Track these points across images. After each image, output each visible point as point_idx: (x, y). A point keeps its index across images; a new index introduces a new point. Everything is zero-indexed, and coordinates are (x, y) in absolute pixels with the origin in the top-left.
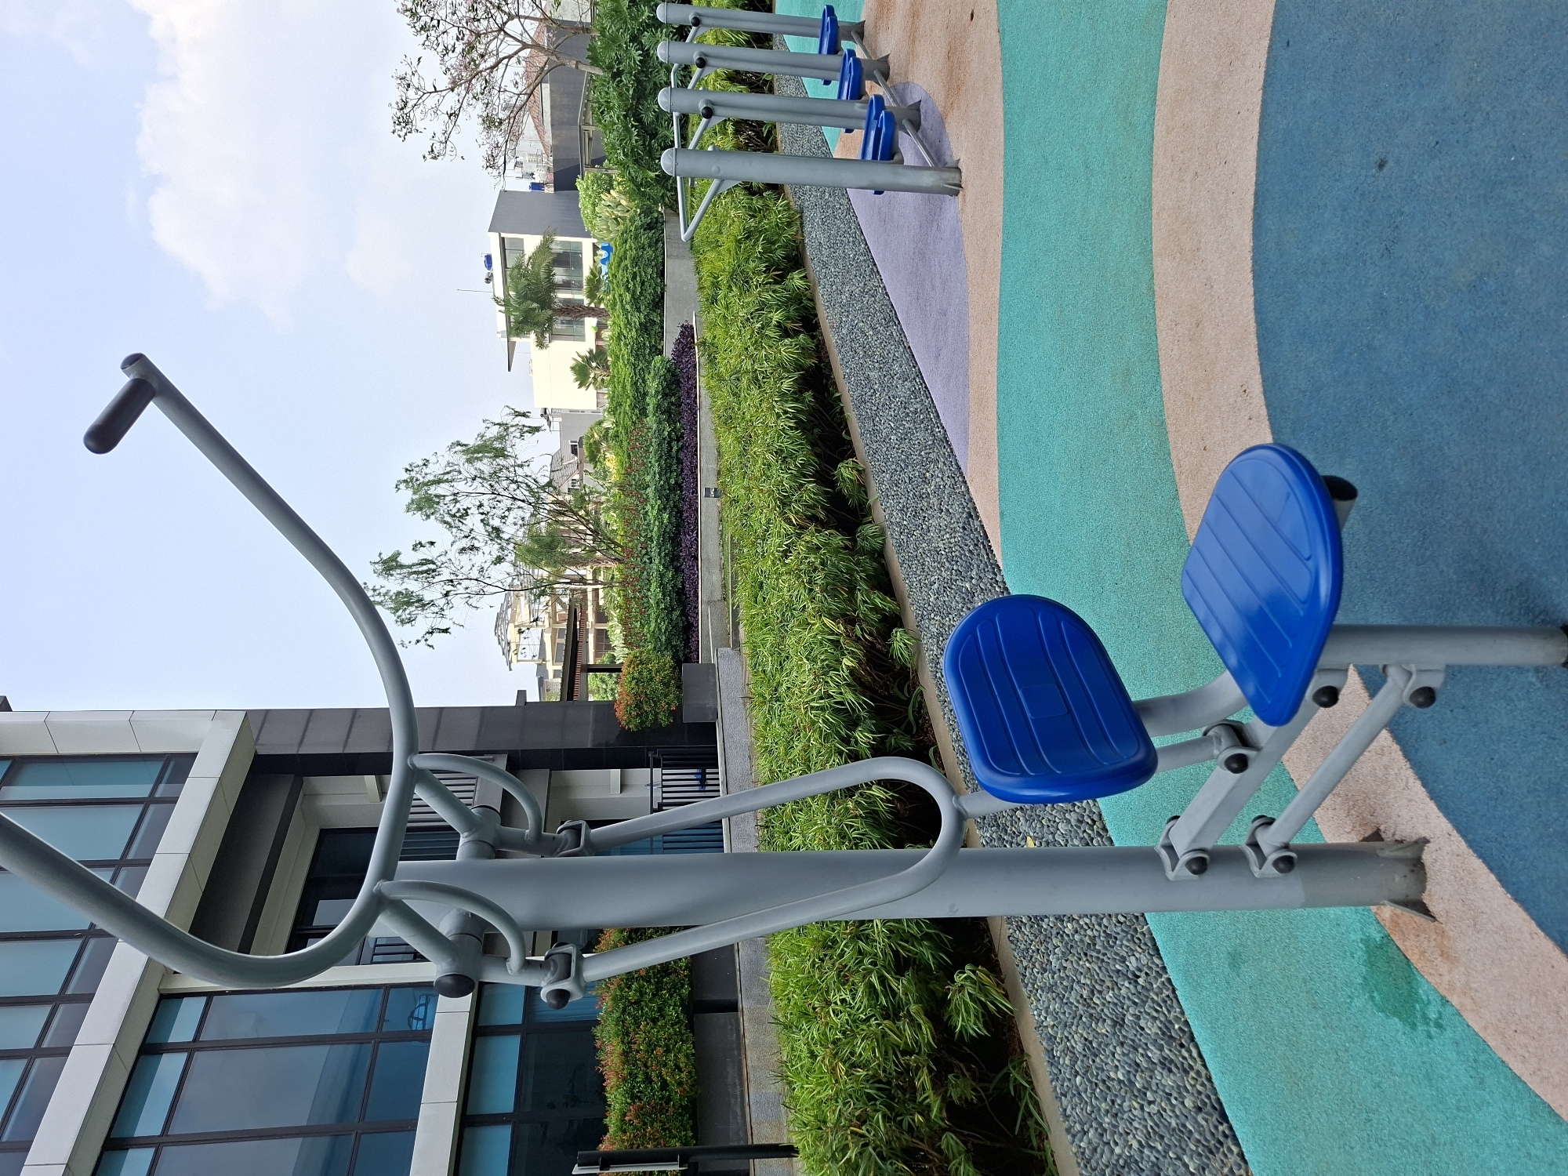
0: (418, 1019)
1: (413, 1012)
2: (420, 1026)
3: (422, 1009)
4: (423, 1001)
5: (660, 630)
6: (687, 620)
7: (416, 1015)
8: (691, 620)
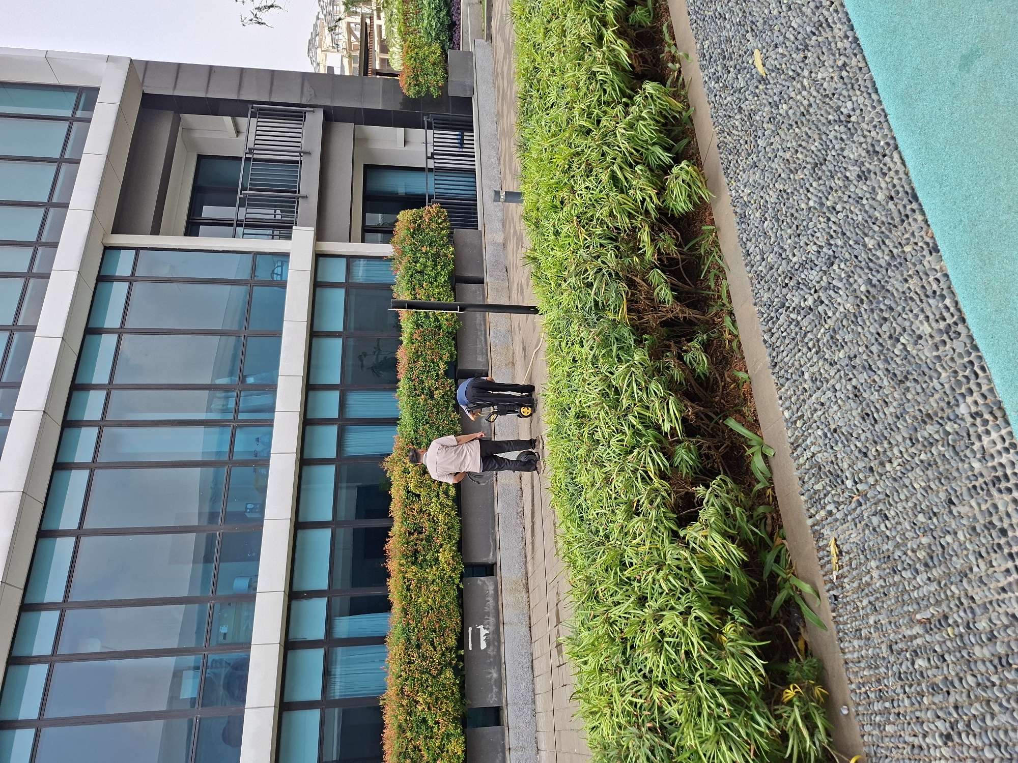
0: (277, 274)
1: (273, 270)
2: (279, 278)
3: (280, 269)
4: (279, 264)
5: (431, 26)
6: (451, 19)
7: (275, 272)
8: (454, 18)
